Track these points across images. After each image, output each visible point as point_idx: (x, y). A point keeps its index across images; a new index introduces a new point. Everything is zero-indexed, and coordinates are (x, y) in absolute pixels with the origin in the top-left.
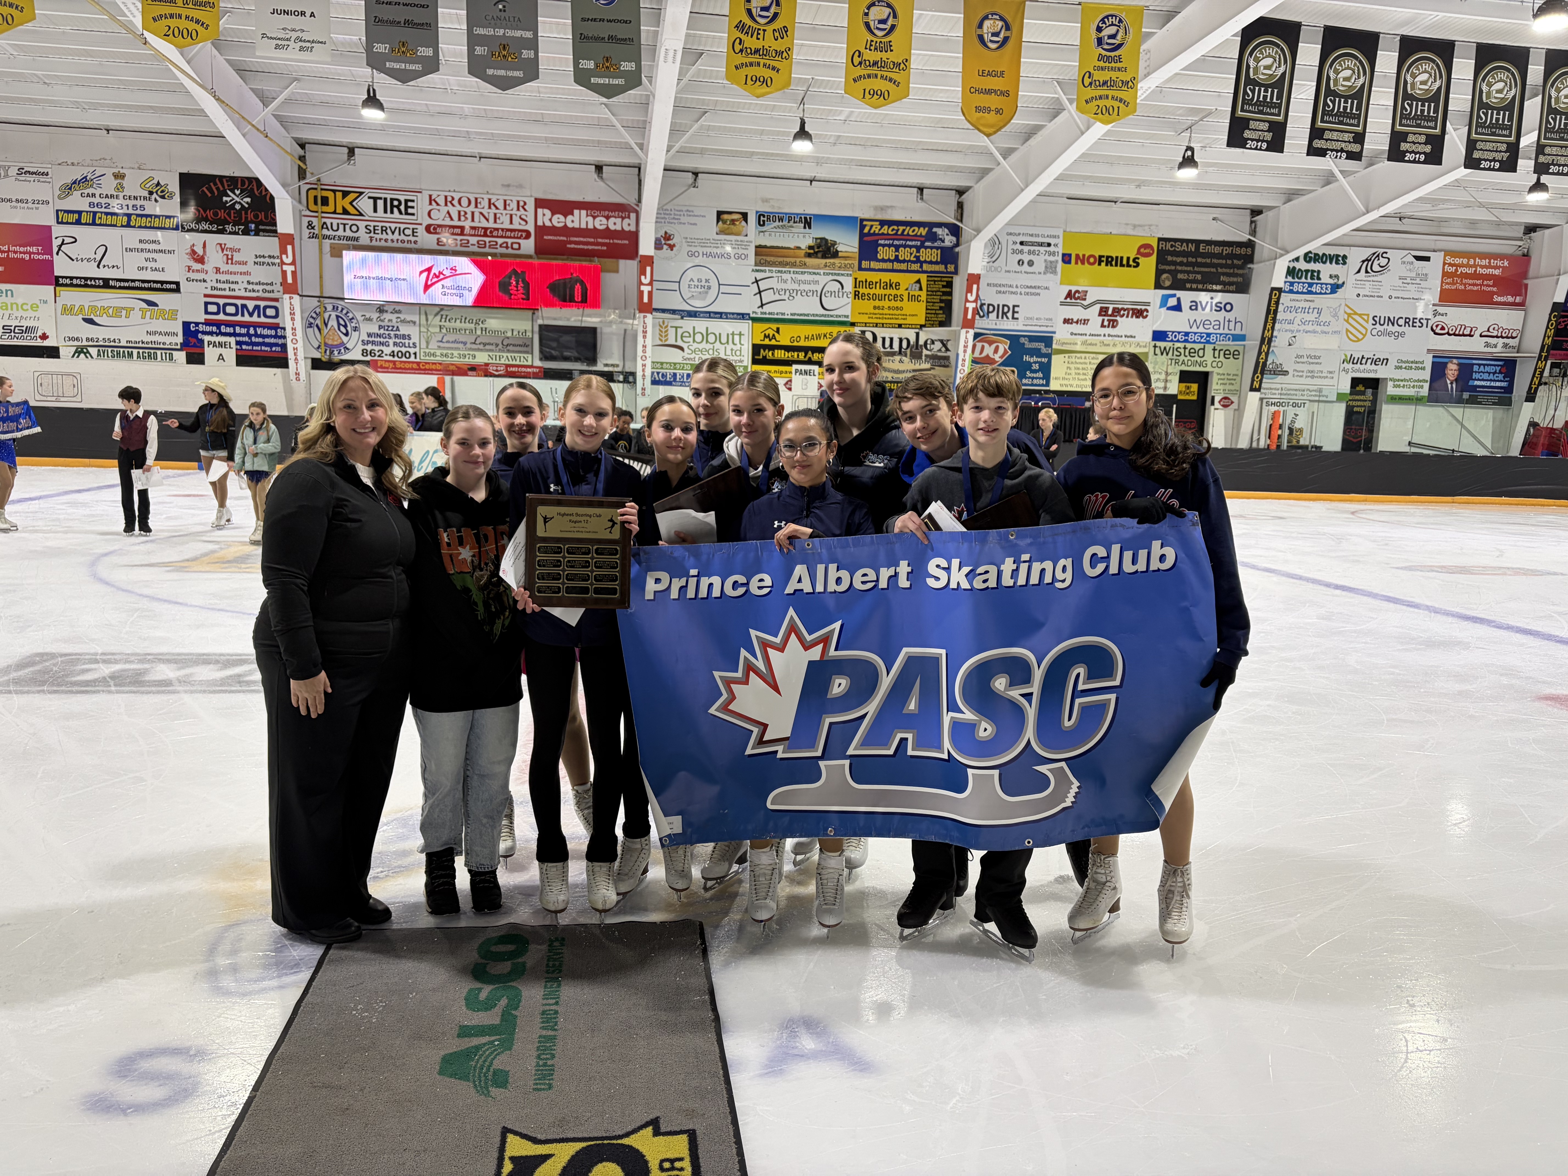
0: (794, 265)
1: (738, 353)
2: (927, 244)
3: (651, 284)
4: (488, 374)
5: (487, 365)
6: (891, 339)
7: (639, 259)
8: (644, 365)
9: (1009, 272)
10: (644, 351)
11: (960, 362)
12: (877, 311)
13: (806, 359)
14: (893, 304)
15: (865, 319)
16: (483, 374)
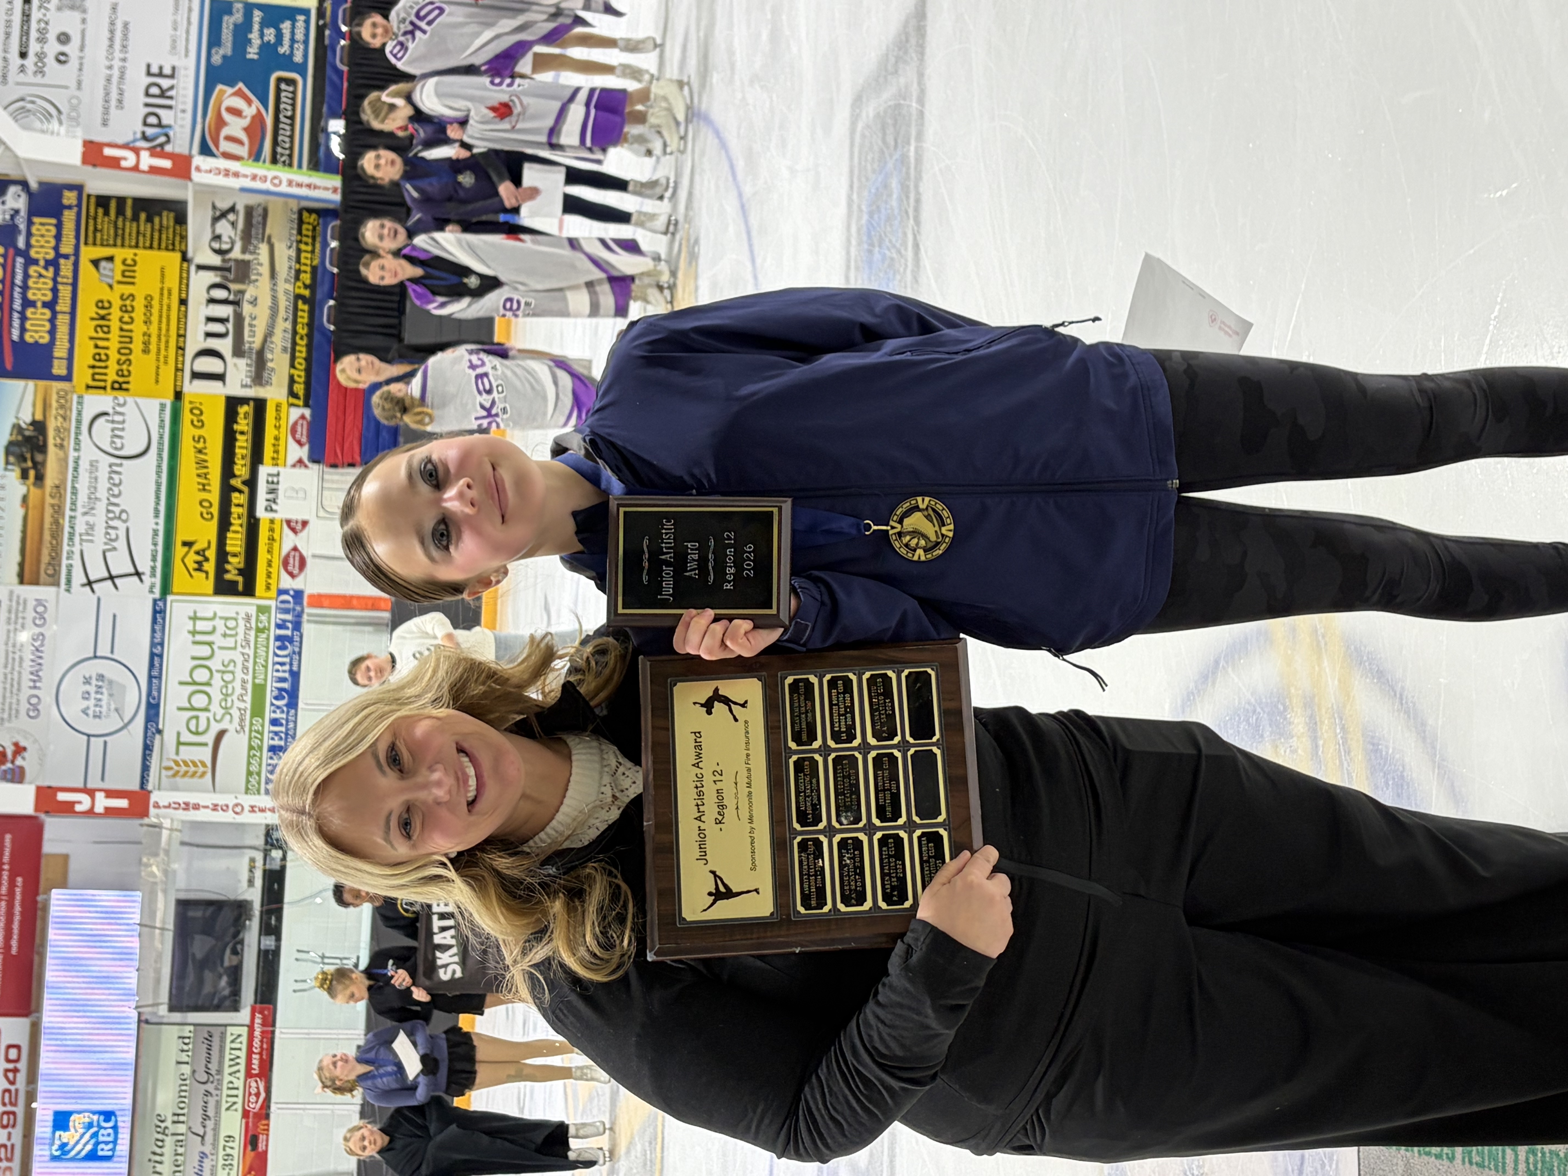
0: (58, 510)
1: (231, 624)
2: (21, 243)
3: (91, 793)
4: (264, 1114)
5: (246, 1114)
6: (210, 319)
7: (42, 816)
8: (253, 809)
9: (79, 84)
10: (225, 808)
11: (258, 185)
12: (153, 347)
13: (246, 489)
14: (139, 314)
15: (167, 373)
16: (264, 1122)
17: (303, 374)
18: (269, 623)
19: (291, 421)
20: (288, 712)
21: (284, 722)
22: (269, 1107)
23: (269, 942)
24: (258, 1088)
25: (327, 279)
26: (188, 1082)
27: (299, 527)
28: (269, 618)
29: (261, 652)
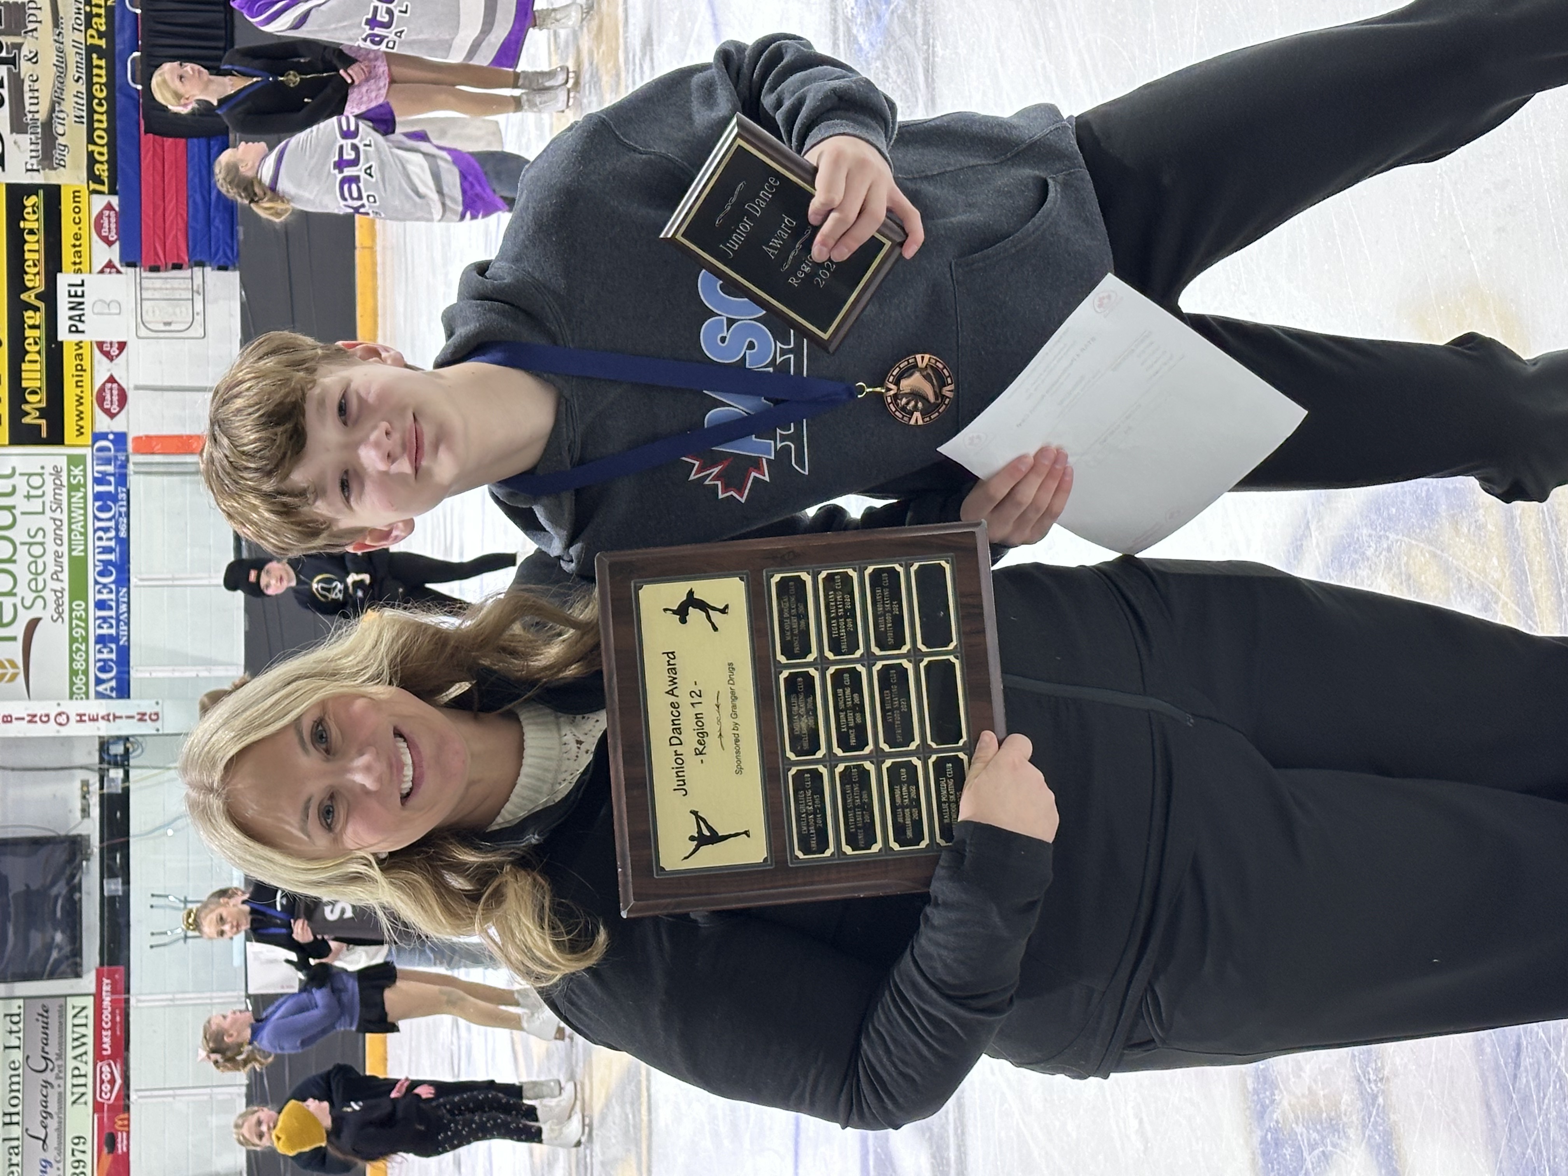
1: (36, 481)
4: (122, 1105)
5: (98, 1107)
8: (81, 718)
10: (45, 719)
13: (41, 305)
16: (122, 1116)
17: (105, 150)
18: (85, 476)
19: (94, 214)
20: (118, 592)
21: (113, 604)
22: (128, 1097)
23: (114, 886)
24: (112, 1073)
25: (128, 22)
26: (20, 1071)
27: (115, 351)
28: (85, 470)
29: (78, 514)
